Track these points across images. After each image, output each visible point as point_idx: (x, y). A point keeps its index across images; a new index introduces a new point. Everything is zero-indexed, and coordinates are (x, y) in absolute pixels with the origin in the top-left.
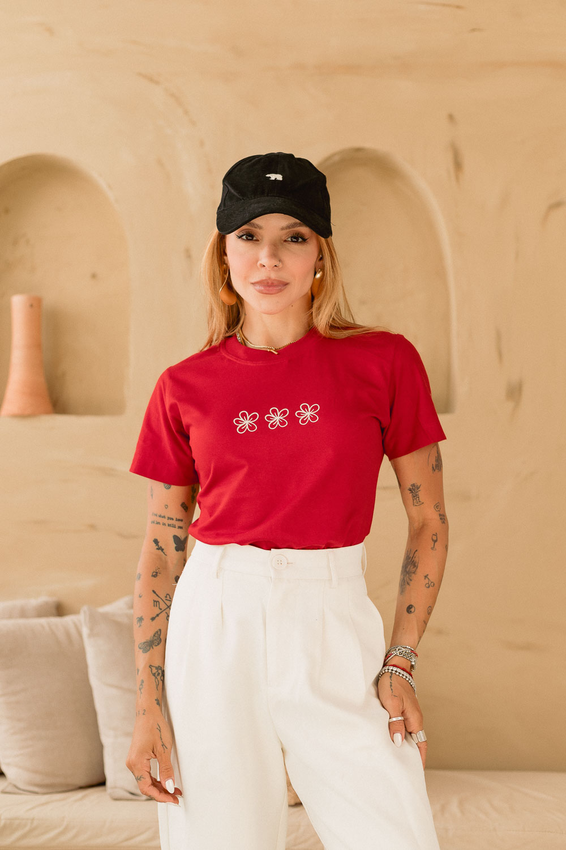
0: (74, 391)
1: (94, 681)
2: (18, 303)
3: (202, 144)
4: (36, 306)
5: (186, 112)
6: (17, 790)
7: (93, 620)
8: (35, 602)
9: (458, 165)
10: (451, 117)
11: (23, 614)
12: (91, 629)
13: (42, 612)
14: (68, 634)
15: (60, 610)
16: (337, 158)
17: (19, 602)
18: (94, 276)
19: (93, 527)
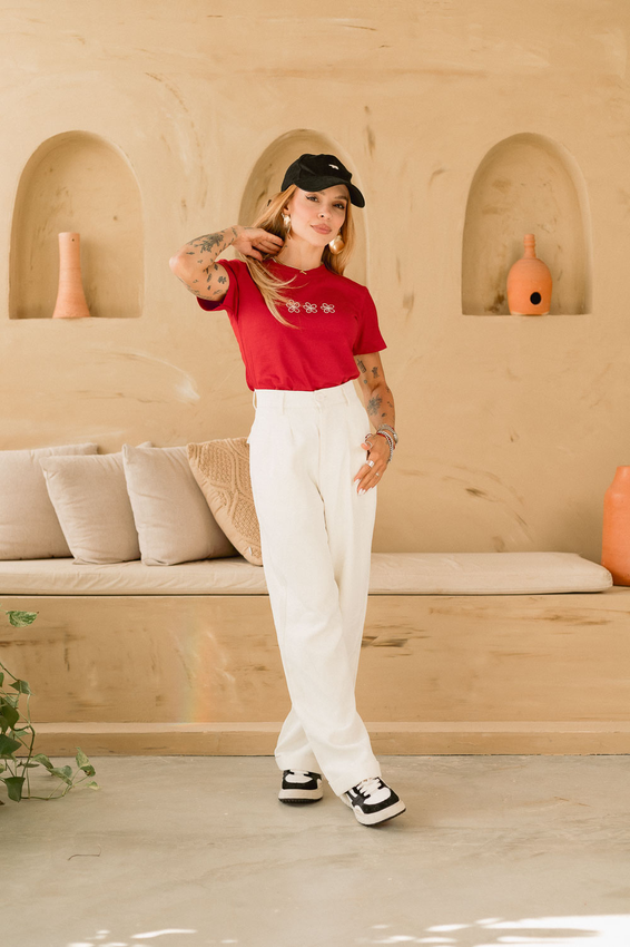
0: (103, 300)
1: (131, 493)
2: (64, 239)
3: (193, 125)
4: (76, 239)
5: (181, 102)
6: (84, 563)
7: (131, 454)
8: (82, 446)
9: (372, 143)
10: (367, 108)
11: (76, 453)
12: (129, 459)
13: (88, 452)
14: (110, 465)
15: (99, 451)
16: (287, 136)
17: (72, 446)
18: (115, 218)
19: (121, 394)
